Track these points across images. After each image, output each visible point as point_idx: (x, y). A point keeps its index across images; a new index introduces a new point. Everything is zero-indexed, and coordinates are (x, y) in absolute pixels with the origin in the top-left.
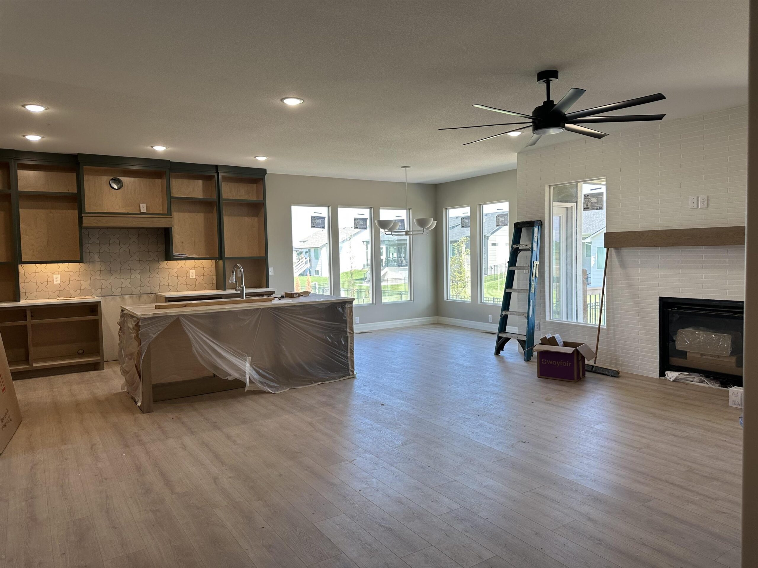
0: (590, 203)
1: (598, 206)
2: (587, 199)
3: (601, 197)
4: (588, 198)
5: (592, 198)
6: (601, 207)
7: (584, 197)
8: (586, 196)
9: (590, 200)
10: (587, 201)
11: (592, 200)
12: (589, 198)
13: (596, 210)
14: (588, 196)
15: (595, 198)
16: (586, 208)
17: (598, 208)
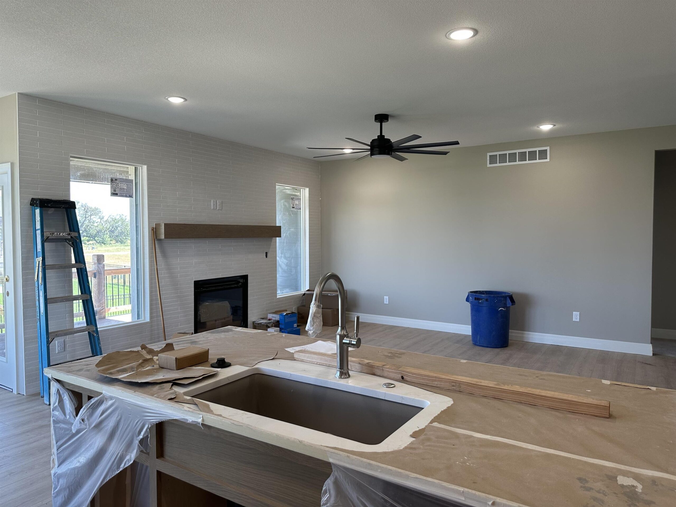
0: (118, 188)
1: (127, 194)
2: (115, 184)
3: (131, 185)
4: (115, 182)
5: (121, 184)
6: (130, 195)
7: (111, 180)
8: (114, 180)
9: (118, 185)
10: (115, 186)
11: (120, 186)
12: (118, 183)
13: (126, 197)
14: (115, 180)
15: (124, 184)
16: (113, 193)
17: (128, 195)
